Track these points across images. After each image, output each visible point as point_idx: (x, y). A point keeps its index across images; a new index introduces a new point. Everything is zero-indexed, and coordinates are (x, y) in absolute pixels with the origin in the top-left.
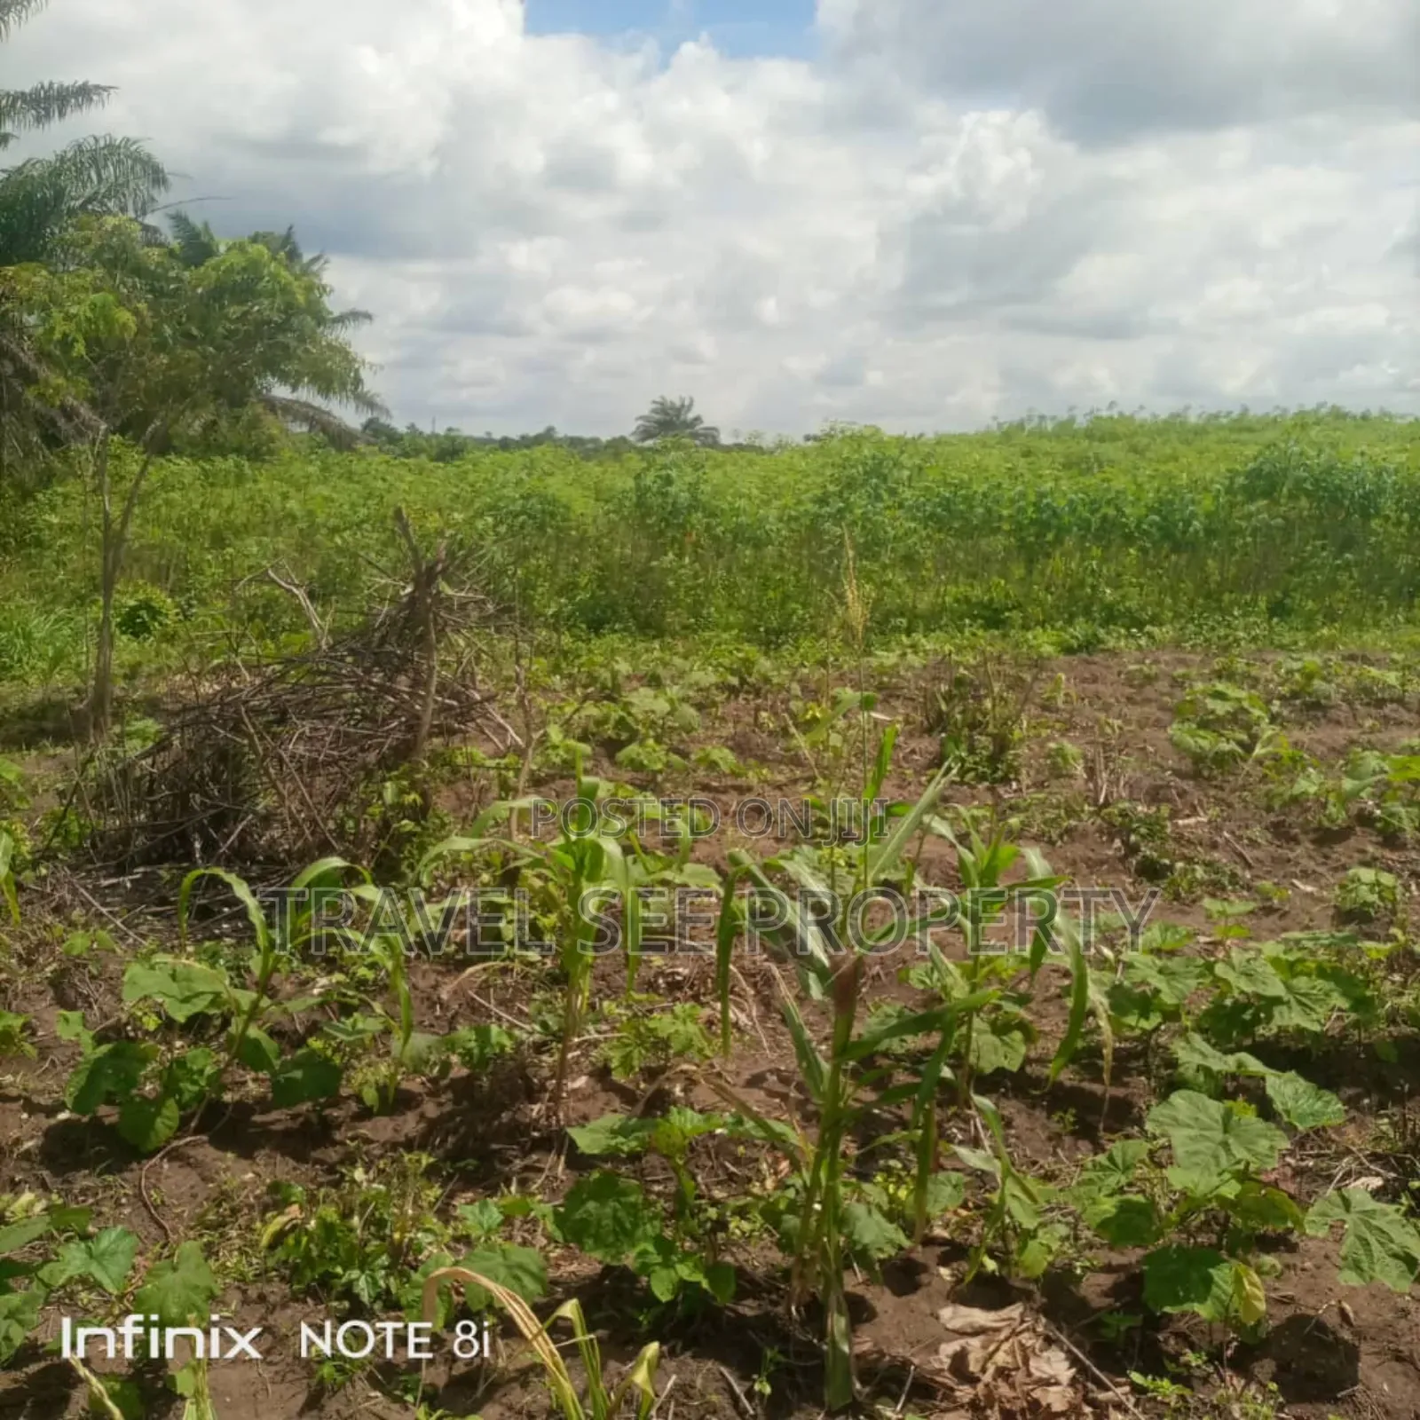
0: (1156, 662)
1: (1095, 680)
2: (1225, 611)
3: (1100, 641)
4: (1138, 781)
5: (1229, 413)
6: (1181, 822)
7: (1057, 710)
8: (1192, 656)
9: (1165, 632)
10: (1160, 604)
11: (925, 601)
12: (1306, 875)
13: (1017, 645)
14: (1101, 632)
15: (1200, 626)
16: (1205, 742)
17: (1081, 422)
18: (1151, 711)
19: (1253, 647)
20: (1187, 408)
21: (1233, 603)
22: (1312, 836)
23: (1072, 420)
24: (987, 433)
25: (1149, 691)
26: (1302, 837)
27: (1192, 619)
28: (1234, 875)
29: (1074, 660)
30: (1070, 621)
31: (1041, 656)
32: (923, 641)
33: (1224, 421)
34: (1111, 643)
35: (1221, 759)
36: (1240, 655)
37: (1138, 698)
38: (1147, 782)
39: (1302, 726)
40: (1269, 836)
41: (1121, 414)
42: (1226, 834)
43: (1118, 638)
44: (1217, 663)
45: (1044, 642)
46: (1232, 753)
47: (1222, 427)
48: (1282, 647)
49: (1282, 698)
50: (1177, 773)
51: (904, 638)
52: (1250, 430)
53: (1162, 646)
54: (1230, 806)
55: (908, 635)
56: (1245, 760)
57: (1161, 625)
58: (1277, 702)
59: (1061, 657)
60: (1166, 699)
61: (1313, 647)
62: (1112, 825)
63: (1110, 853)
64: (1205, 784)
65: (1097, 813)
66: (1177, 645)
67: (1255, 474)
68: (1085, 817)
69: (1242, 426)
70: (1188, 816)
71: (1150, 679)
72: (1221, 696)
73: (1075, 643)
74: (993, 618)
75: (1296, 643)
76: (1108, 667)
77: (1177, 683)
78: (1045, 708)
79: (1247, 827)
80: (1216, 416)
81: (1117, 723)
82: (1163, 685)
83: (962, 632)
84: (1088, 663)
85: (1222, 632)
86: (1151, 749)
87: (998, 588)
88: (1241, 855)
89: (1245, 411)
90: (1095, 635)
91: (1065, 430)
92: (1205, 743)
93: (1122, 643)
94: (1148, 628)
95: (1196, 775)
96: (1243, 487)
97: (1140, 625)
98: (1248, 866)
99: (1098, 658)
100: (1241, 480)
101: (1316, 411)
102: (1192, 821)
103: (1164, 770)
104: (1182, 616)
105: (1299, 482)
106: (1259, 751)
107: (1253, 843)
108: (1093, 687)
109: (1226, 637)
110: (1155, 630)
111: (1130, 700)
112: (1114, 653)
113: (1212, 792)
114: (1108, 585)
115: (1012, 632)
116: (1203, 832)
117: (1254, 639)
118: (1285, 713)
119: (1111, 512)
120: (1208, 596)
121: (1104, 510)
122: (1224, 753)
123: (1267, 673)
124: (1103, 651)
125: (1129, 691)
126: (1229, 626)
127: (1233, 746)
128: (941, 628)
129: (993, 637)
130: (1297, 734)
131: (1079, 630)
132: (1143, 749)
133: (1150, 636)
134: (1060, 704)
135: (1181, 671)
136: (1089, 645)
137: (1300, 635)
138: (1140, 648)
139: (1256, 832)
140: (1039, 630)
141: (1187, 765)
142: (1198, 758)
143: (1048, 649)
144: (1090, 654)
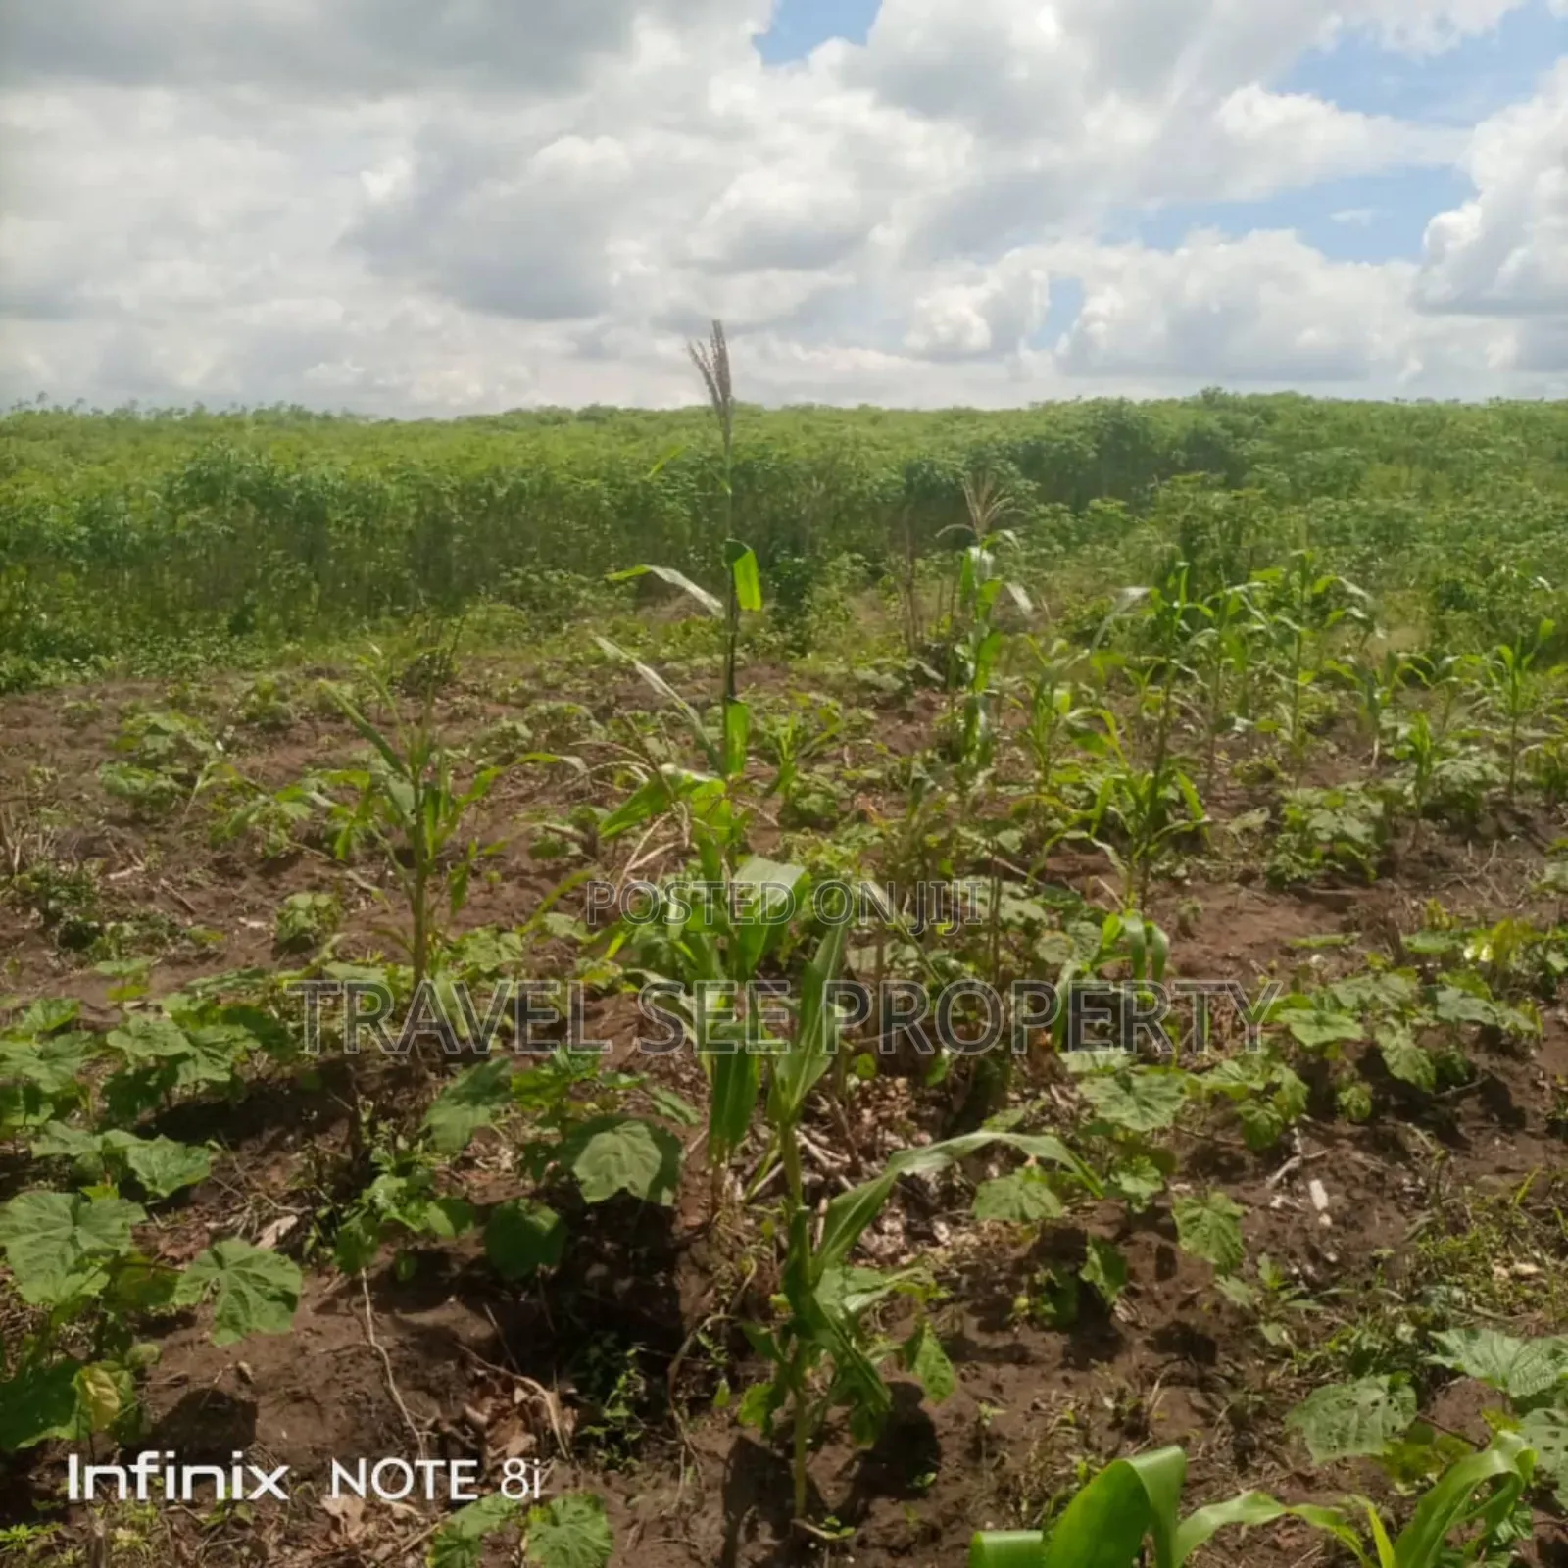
0: (103, 695)
1: (27, 723)
2: (179, 632)
3: (35, 677)
4: (67, 835)
5: (182, 411)
6: (112, 877)
8: (145, 685)
9: (118, 660)
10: (106, 627)
12: (252, 911)
14: (35, 667)
15: (153, 651)
16: (140, 781)
17: (4, 415)
18: (93, 752)
19: (214, 670)
20: (134, 403)
21: (192, 623)
22: (257, 868)
25: (92, 731)
26: (247, 870)
27: (143, 644)
28: (173, 925)
33: (178, 418)
34: (48, 677)
35: (159, 800)
36: (194, 680)
37: (80, 739)
38: (76, 837)
39: (260, 750)
40: (212, 875)
41: (57, 407)
42: (163, 882)
43: (58, 672)
44: (171, 691)
46: (173, 792)
47: (176, 425)
48: (246, 667)
49: (239, 724)
50: (112, 820)
52: (202, 429)
53: (110, 677)
54: (173, 848)
56: (186, 796)
57: (110, 651)
58: (232, 728)
60: (109, 736)
61: (278, 663)
62: (27, 892)
63: (27, 926)
64: (147, 829)
65: (9, 882)
66: (129, 672)
67: (195, 478)
69: (197, 424)
70: (123, 868)
71: (93, 717)
72: (155, 730)
75: (259, 662)
76: (45, 706)
77: (123, 715)
79: (187, 870)
80: (169, 413)
81: (48, 771)
82: (109, 722)
84: (21, 703)
85: (177, 655)
86: (86, 796)
88: (182, 903)
89: (200, 408)
90: (27, 670)
92: (140, 784)
93: (63, 678)
94: (93, 657)
95: (135, 821)
96: (184, 493)
97: (84, 654)
98: (191, 912)
99: (32, 697)
100: (178, 486)
101: (276, 410)
102: (127, 873)
103: (98, 817)
104: (132, 640)
105: (243, 489)
106: (201, 783)
107: (194, 886)
108: (23, 732)
109: (181, 660)
110: (101, 658)
111: (70, 743)
112: (52, 689)
113: (153, 837)
114: (43, 608)
116: (139, 885)
117: (216, 660)
118: (243, 738)
119: (31, 522)
120: (163, 616)
121: (23, 520)
122: (161, 790)
123: (227, 697)
124: (39, 688)
125: (68, 732)
126: (185, 649)
127: (170, 783)
130: (256, 760)
131: (8, 664)
132: (78, 798)
133: (97, 666)
135: (127, 703)
136: (21, 683)
137: (262, 653)
138: (85, 681)
139: (196, 874)
141: (126, 811)
142: (138, 800)
144: (22, 693)
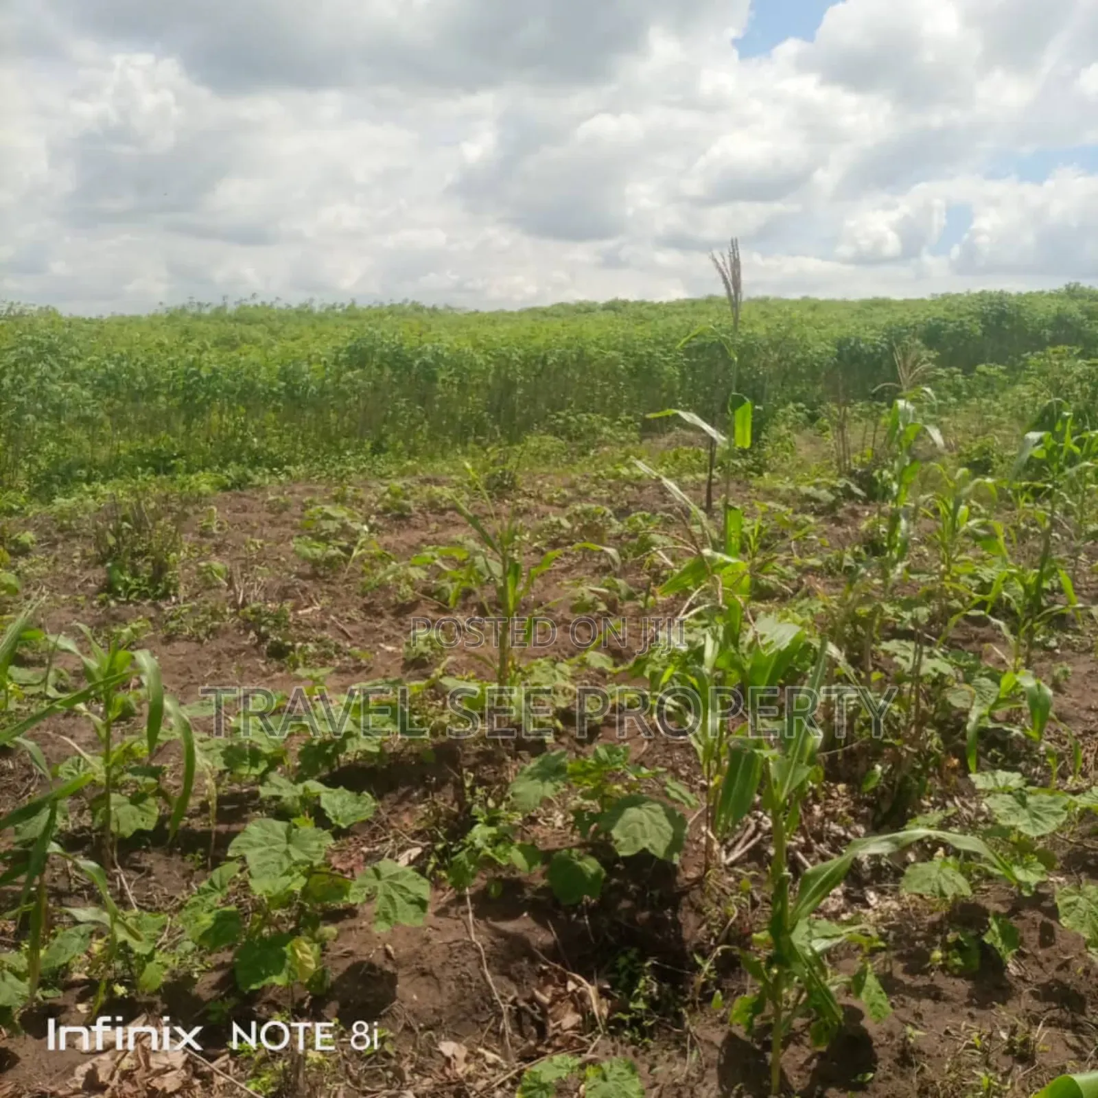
0: (292, 493)
1: (245, 509)
2: (340, 452)
3: (249, 479)
4: (271, 584)
5: (342, 305)
6: (300, 612)
7: (212, 536)
8: (319, 487)
9: (299, 470)
10: (294, 448)
11: (103, 454)
12: (388, 639)
13: (183, 486)
14: (250, 473)
15: (323, 464)
16: (318, 551)
17: (231, 308)
18: (287, 530)
19: (361, 477)
20: (312, 300)
21: (348, 447)
22: (392, 610)
23: (224, 307)
24: (154, 317)
25: (286, 516)
26: (385, 612)
27: (317, 460)
28: (338, 646)
29: (228, 495)
30: (224, 465)
31: (200, 494)
32: (102, 487)
33: (339, 310)
34: (257, 480)
35: (330, 562)
36: (350, 484)
37: (278, 521)
38: (277, 586)
39: (391, 532)
40: (363, 614)
41: (263, 303)
42: (333, 617)
43: (264, 476)
44: (335, 491)
45: (203, 482)
46: (339, 557)
47: (337, 315)
48: (382, 476)
49: (378, 513)
50: (299, 575)
51: (84, 486)
52: (356, 317)
53: (296, 480)
54: (338, 595)
55: (88, 484)
56: (346, 561)
57: (296, 464)
58: (373, 517)
59: (220, 493)
60: (297, 520)
61: (403, 474)
62: (248, 621)
63: (247, 643)
64: (321, 582)
65: (236, 613)
66: (308, 478)
67: (352, 351)
68: (227, 618)
69: (352, 314)
70: (307, 607)
71: (286, 507)
72: (328, 517)
73: (229, 483)
74: (161, 465)
75: (390, 472)
76: (256, 499)
77: (305, 507)
78: (202, 535)
79: (347, 610)
80: (333, 307)
81: (258, 541)
82: (296, 510)
83: (136, 478)
84: (241, 496)
85: (338, 467)
86: (283, 559)
87: (166, 441)
88: (344, 632)
89: (353, 303)
90: (245, 474)
91: (219, 314)
92: (318, 552)
93: (267, 480)
94: (286, 467)
95: (314, 576)
96: (345, 360)
97: (280, 465)
98: (349, 638)
99: (248, 492)
100: (342, 356)
101: (402, 305)
102: (309, 610)
103: (290, 573)
104: (310, 457)
105: (383, 357)
106: (356, 553)
107: (351, 621)
108: (243, 515)
109: (341, 471)
110: (291, 468)
111: (272, 523)
112: (260, 488)
113: (325, 587)
114: (255, 435)
115: (179, 476)
116: (316, 618)
117: (363, 471)
118: (380, 524)
119: (249, 378)
120: (330, 442)
121: (244, 377)
122: (332, 558)
123: (370, 496)
124: (252, 486)
125: (271, 516)
126: (344, 463)
127: (337, 552)
128: (116, 475)
129: (162, 481)
130: (388, 538)
131: (233, 471)
132: (278, 560)
133: (288, 473)
134: (215, 531)
135: (307, 498)
136: (241, 483)
137: (392, 467)
138: (280, 483)
139: (353, 613)
140: (201, 473)
141: (307, 570)
142: (315, 563)
143: (205, 488)
144: (241, 489)
